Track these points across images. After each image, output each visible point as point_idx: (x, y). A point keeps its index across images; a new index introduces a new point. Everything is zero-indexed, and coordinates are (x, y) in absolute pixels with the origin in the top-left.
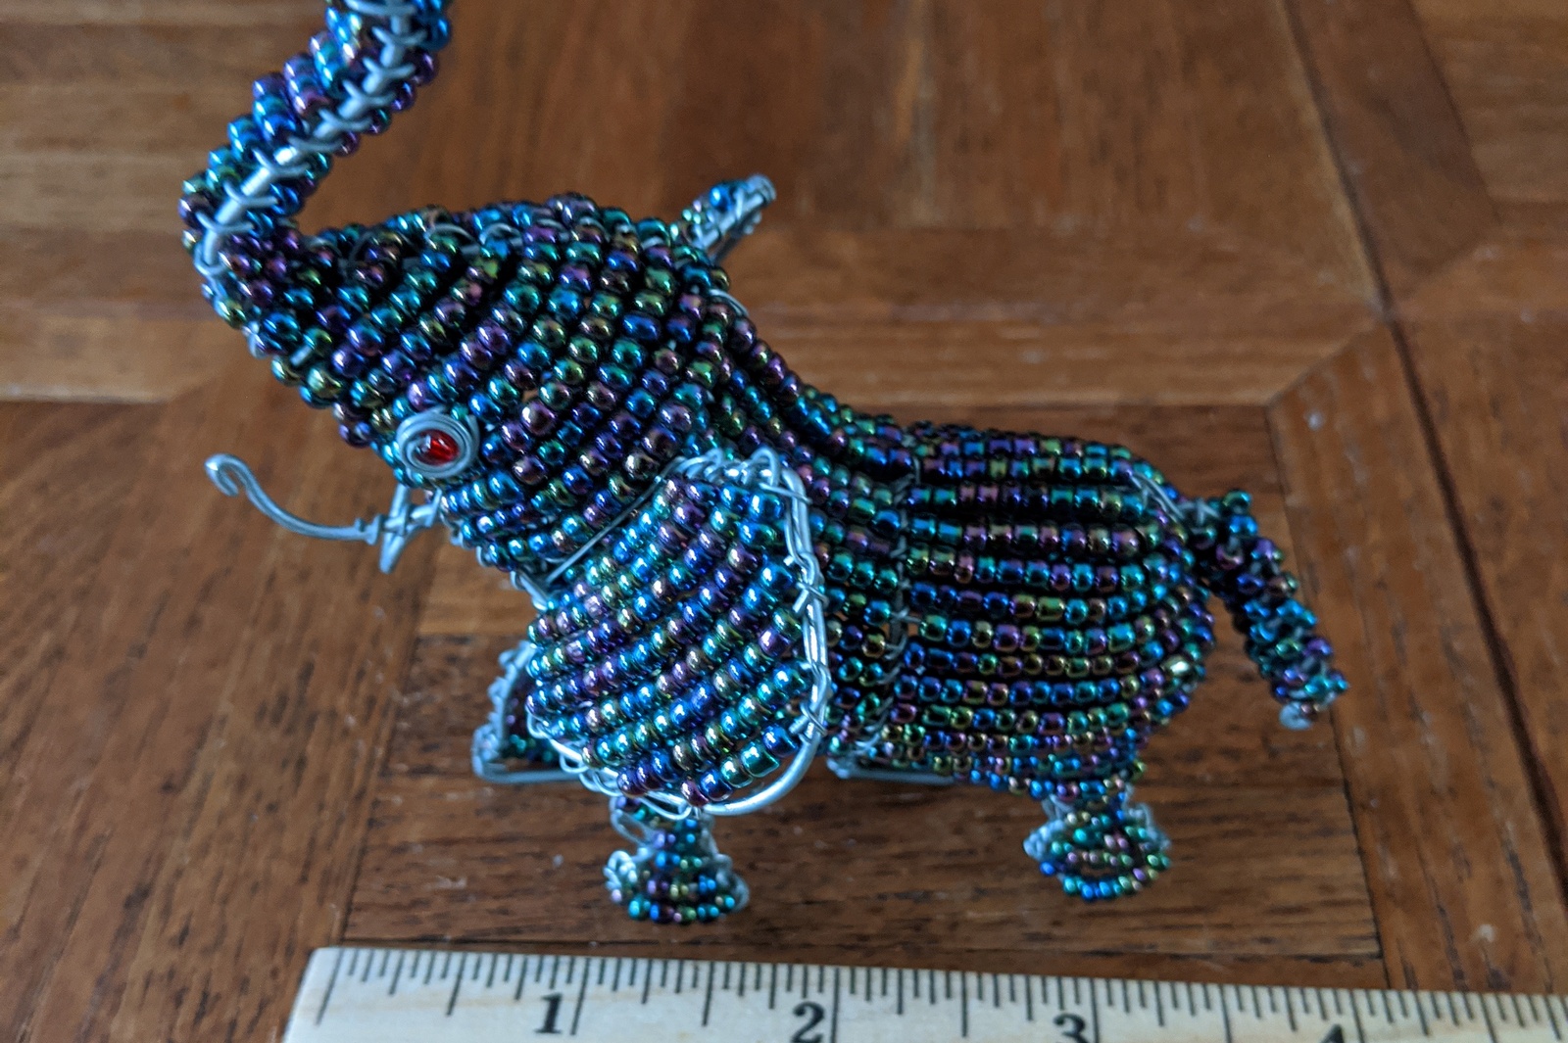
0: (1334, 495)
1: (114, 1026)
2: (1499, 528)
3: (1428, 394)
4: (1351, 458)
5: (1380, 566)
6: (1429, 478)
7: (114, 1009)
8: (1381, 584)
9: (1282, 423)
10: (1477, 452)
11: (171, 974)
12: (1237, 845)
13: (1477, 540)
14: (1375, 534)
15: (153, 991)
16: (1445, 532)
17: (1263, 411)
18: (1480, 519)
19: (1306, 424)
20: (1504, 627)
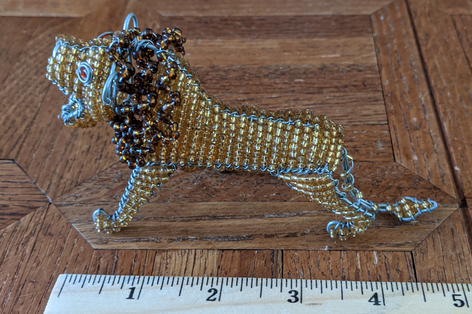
0: (385, 33)
1: (76, 143)
2: (427, 40)
3: (412, 12)
4: (391, 25)
5: (396, 48)
6: (411, 30)
7: (76, 139)
8: (396, 51)
9: (374, 19)
10: (423, 24)
11: (90, 133)
12: (354, 104)
13: (421, 42)
14: (395, 41)
15: (85, 136)
16: (413, 41)
17: (369, 16)
18: (422, 38)
19: (380, 19)
20: (426, 60)
